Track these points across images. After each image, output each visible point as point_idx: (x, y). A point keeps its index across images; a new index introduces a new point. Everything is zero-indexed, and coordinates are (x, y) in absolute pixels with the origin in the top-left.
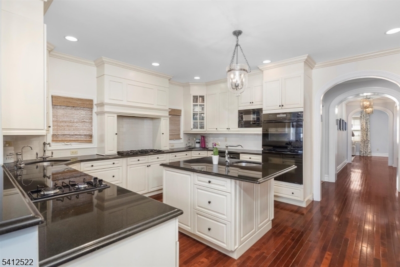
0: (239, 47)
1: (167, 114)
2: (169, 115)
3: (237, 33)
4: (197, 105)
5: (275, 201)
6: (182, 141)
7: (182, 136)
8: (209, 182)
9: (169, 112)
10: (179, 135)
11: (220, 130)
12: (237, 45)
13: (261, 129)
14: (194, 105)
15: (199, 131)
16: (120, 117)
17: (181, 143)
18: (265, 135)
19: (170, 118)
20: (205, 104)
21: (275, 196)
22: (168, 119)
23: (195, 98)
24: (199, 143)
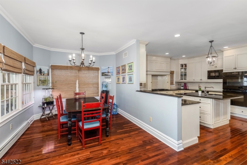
0: (212, 47)
1: (169, 73)
2: (170, 74)
3: (211, 42)
4: (183, 69)
5: (231, 115)
6: (174, 85)
7: (174, 83)
8: (200, 100)
9: (170, 73)
10: (173, 83)
11: (196, 80)
12: (211, 46)
13: (222, 80)
14: (181, 69)
15: (184, 81)
16: (153, 76)
17: (174, 87)
18: (224, 83)
19: (171, 75)
20: (187, 68)
21: (231, 113)
22: (170, 76)
23: (182, 66)
24: (183, 86)
